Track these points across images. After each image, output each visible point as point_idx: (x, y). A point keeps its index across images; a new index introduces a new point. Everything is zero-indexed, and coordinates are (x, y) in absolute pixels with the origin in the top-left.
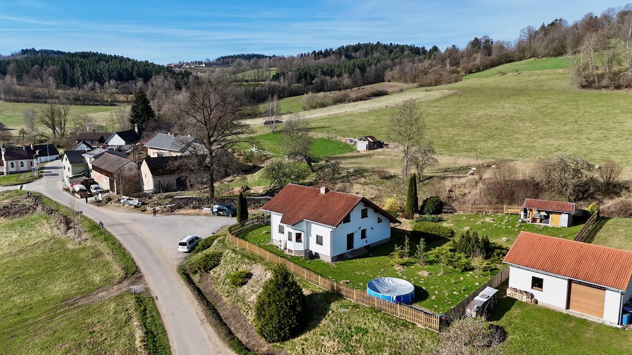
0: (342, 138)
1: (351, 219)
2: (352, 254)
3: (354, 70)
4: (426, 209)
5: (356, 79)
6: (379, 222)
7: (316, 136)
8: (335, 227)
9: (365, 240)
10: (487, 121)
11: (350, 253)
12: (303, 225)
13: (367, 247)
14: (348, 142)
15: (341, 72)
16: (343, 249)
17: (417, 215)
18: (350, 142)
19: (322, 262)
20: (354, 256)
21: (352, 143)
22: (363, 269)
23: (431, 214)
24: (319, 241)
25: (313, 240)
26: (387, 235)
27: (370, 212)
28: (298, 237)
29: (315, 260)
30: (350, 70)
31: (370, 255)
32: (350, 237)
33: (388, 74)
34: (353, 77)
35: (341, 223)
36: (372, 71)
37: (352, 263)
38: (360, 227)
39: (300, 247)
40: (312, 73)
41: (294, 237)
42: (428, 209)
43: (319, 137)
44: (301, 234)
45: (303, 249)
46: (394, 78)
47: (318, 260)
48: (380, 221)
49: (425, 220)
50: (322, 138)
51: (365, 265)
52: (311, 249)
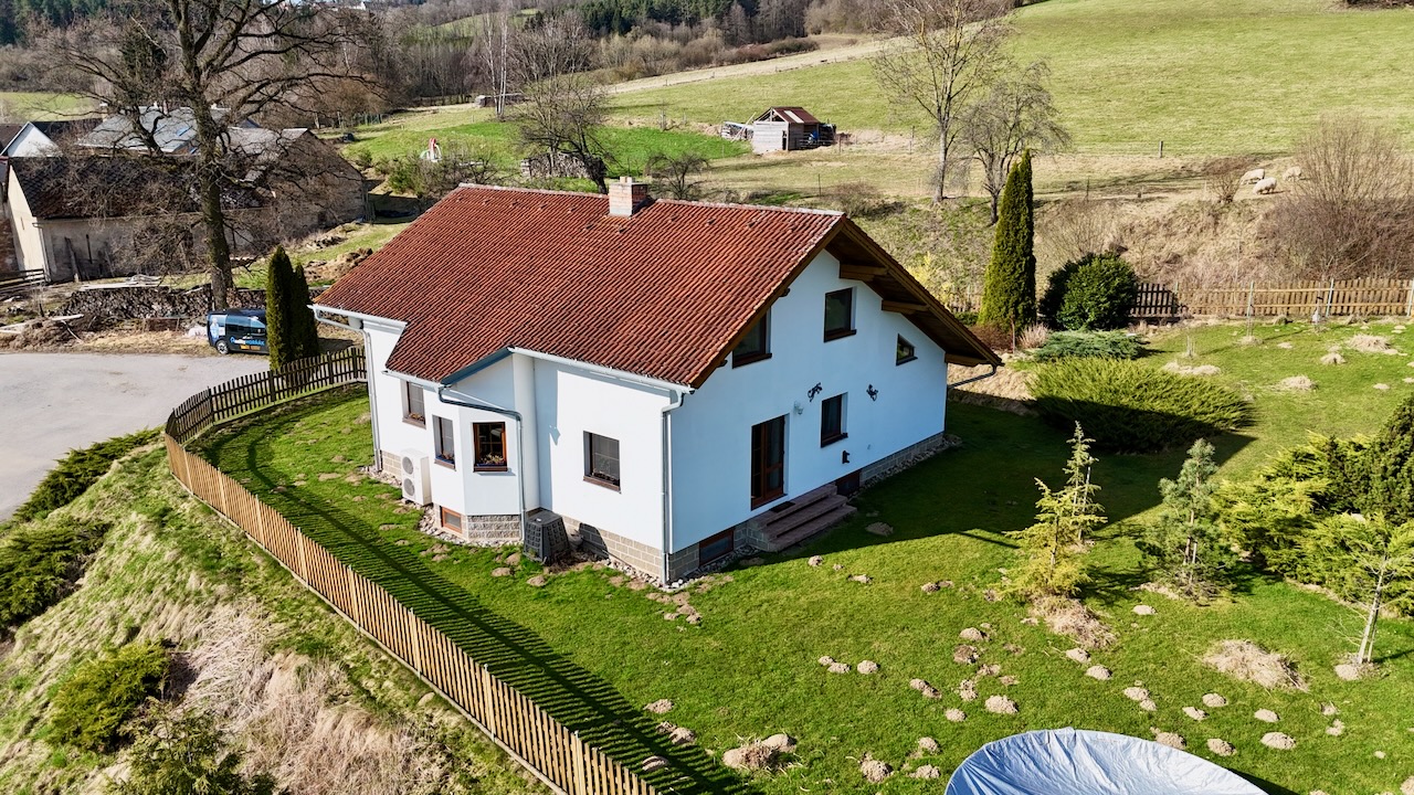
0: (706, 125)
1: (776, 342)
2: (780, 528)
3: (729, 7)
4: (1068, 307)
5: (734, 28)
6: (900, 361)
7: (627, 125)
8: (688, 389)
9: (837, 449)
10: (1123, 79)
11: (767, 523)
12: (512, 383)
13: (846, 485)
14: (725, 135)
15: (698, 14)
16: (732, 502)
17: (1039, 333)
18: (731, 133)
19: (616, 581)
20: (790, 539)
21: (736, 138)
22: (856, 629)
23: (1092, 327)
24: (602, 462)
25: (568, 458)
26: (932, 423)
27: (866, 307)
28: (489, 446)
29: (581, 567)
30: (720, 9)
31: (872, 528)
32: (768, 441)
33: (813, 15)
34: (726, 24)
35: (719, 362)
36: (774, 11)
37: (785, 584)
38: (817, 388)
39: (503, 495)
40: (626, 13)
41: (464, 446)
42: (1080, 307)
43: (635, 125)
44: (501, 425)
45: (517, 510)
46: (827, 23)
47: (599, 566)
48: (905, 353)
49: (1081, 350)
50: (646, 129)
51: (860, 597)
52: (558, 508)
